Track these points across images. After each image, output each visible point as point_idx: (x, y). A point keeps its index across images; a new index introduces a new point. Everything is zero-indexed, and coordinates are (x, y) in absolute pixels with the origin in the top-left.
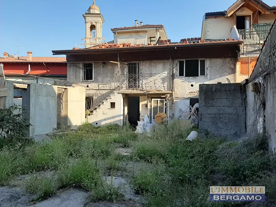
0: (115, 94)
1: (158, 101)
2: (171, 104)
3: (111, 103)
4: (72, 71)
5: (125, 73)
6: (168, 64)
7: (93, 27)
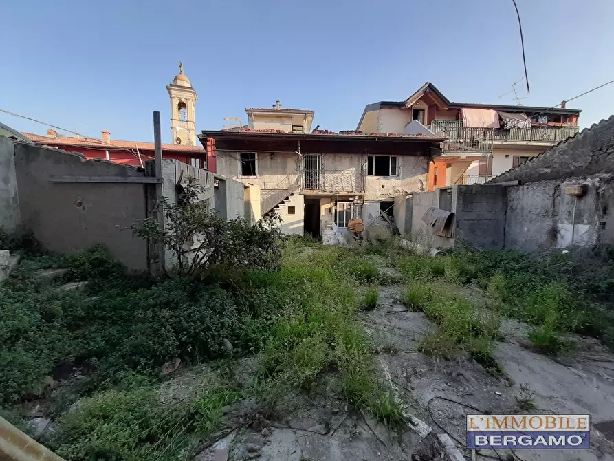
0: (295, 195)
1: (344, 204)
4: (224, 163)
5: (302, 168)
7: (182, 105)
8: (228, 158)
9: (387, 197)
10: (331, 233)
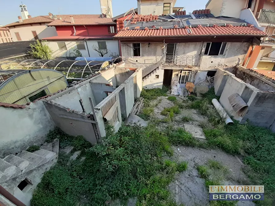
0: (159, 69)
1: (186, 72)
3: (156, 76)
4: (125, 49)
5: (165, 52)
8: (127, 47)
9: (213, 68)
10: (176, 89)
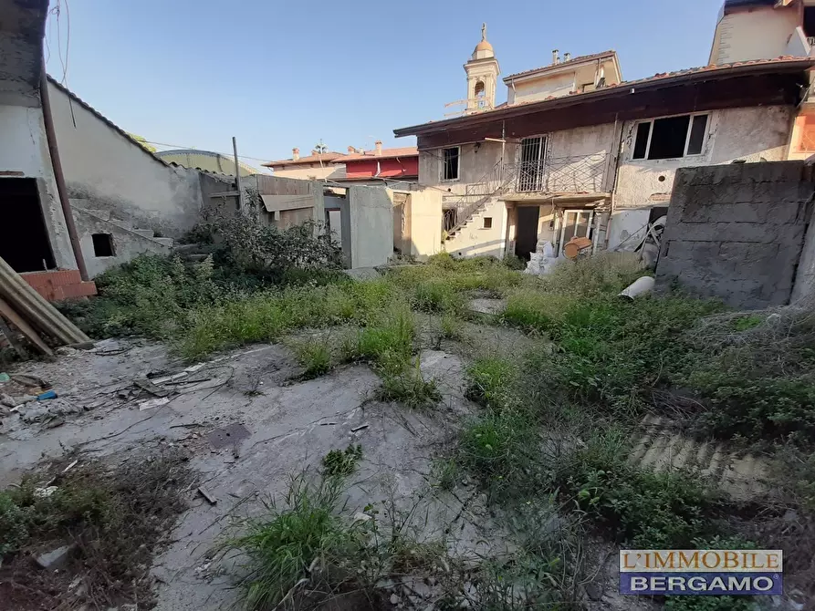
0: (493, 202)
1: (576, 214)
2: (605, 220)
3: (486, 219)
4: (425, 165)
5: (516, 160)
6: (610, 133)
7: (480, 87)
8: (430, 158)
